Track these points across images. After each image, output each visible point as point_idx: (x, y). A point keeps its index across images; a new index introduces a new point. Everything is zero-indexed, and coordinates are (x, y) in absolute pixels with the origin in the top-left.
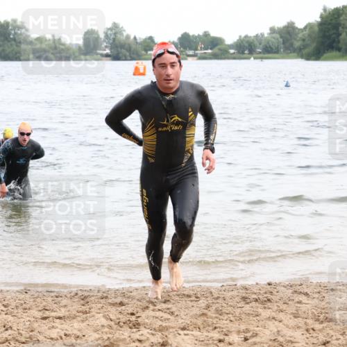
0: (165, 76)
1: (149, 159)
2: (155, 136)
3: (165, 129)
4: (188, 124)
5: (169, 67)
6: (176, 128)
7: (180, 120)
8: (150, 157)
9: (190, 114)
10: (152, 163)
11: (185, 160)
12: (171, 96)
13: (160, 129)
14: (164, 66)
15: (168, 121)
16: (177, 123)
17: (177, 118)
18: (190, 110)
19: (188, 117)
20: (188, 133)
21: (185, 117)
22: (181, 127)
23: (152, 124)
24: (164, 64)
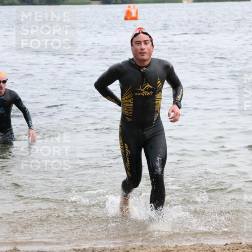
0: (140, 51)
1: (127, 118)
2: (132, 99)
3: (139, 94)
4: (157, 90)
5: (143, 44)
6: (148, 94)
7: (151, 87)
8: (128, 117)
9: (158, 83)
10: (130, 122)
11: (155, 119)
12: (145, 68)
13: (136, 94)
14: (139, 43)
15: (142, 88)
16: (149, 90)
17: (148, 86)
18: (159, 79)
19: (157, 85)
20: (157, 97)
21: (155, 85)
22: (152, 93)
23: (130, 90)
24: (139, 41)
